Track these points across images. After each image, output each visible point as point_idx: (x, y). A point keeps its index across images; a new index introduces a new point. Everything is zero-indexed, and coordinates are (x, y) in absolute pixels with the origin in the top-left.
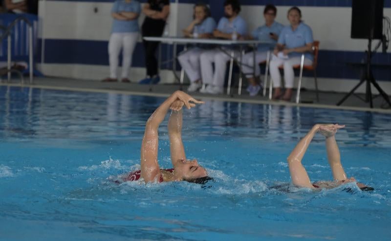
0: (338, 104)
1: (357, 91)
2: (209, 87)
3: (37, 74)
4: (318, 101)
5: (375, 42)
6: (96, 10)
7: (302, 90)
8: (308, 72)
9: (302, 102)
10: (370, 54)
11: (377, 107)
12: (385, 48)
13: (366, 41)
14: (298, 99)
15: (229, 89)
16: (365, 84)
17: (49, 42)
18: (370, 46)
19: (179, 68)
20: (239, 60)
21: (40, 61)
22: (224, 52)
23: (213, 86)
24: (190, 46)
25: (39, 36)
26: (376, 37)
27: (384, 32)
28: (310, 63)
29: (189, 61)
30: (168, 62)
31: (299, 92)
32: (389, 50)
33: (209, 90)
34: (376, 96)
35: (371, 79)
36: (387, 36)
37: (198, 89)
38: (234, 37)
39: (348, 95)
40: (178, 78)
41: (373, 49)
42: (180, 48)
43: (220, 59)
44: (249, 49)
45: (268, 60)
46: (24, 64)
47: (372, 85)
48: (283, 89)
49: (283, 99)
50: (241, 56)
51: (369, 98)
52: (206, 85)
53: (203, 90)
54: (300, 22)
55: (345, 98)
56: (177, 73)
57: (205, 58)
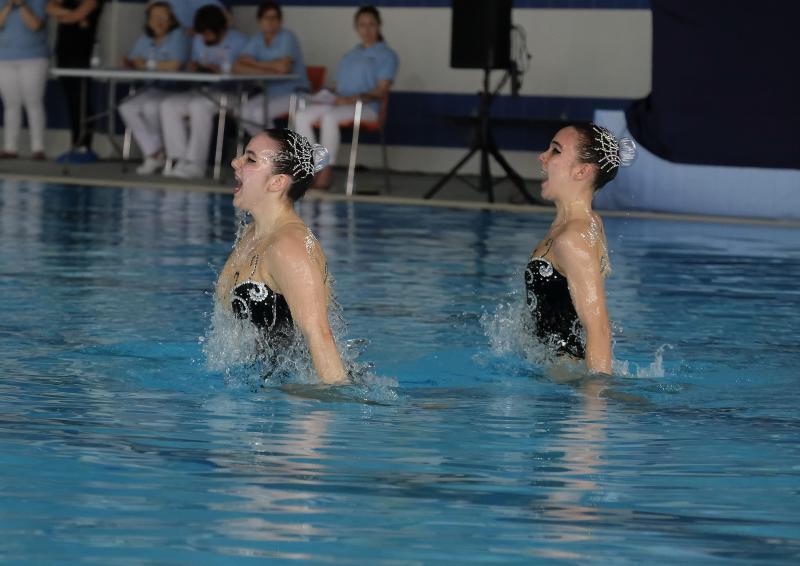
0: (428, 196)
1: (463, 171)
2: (179, 166)
4: (389, 190)
5: (497, 75)
7: (359, 169)
8: (368, 135)
9: (357, 192)
10: (486, 98)
11: (502, 201)
12: (516, 85)
13: (479, 74)
14: (350, 187)
15: (217, 170)
16: (477, 157)
18: (486, 83)
19: (121, 127)
20: (236, 112)
22: (208, 96)
23: (188, 162)
24: (140, 85)
26: (498, 66)
27: (515, 55)
28: (373, 116)
29: (141, 115)
30: (98, 116)
31: (351, 173)
32: (526, 90)
33: (179, 172)
34: (500, 180)
35: (489, 147)
36: (519, 63)
37: (159, 170)
38: (226, 66)
39: (445, 179)
40: (119, 149)
41: (492, 88)
42: (123, 90)
43: (200, 110)
44: (254, 89)
47: (491, 159)
51: (485, 184)
52: (174, 163)
53: (168, 170)
54: (380, 38)
55: (440, 183)
56: (117, 139)
57: (170, 110)
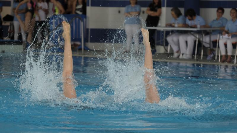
3: (86, 49)
6: (119, 12)
14: (235, 62)
15: (195, 56)
17: (92, 30)
19: (167, 44)
20: (201, 39)
21: (88, 42)
22: (193, 35)
23: (186, 55)
25: (87, 27)
29: (173, 41)
30: (160, 41)
31: (236, 57)
33: (184, 57)
37: (178, 56)
38: (199, 26)
40: (166, 50)
42: (168, 33)
43: (191, 39)
44: (207, 33)
45: (218, 40)
46: (78, 43)
48: (226, 56)
49: (227, 62)
50: (202, 37)
52: (183, 54)
53: (181, 57)
56: (166, 47)
57: (182, 39)
